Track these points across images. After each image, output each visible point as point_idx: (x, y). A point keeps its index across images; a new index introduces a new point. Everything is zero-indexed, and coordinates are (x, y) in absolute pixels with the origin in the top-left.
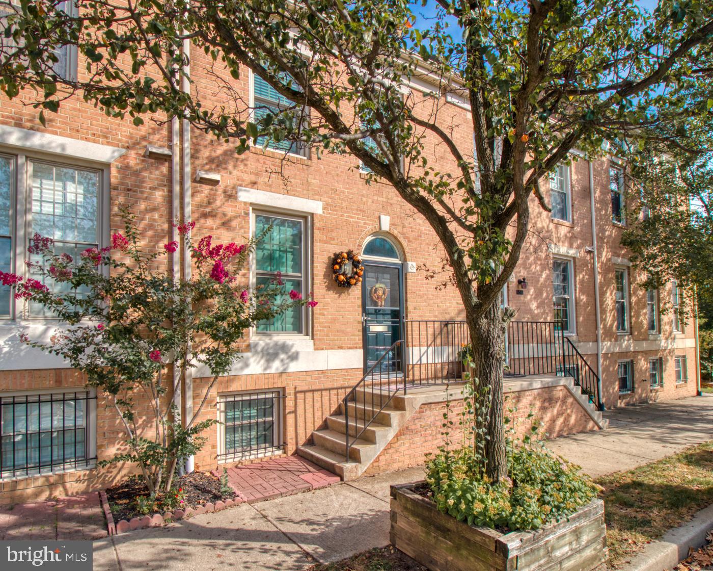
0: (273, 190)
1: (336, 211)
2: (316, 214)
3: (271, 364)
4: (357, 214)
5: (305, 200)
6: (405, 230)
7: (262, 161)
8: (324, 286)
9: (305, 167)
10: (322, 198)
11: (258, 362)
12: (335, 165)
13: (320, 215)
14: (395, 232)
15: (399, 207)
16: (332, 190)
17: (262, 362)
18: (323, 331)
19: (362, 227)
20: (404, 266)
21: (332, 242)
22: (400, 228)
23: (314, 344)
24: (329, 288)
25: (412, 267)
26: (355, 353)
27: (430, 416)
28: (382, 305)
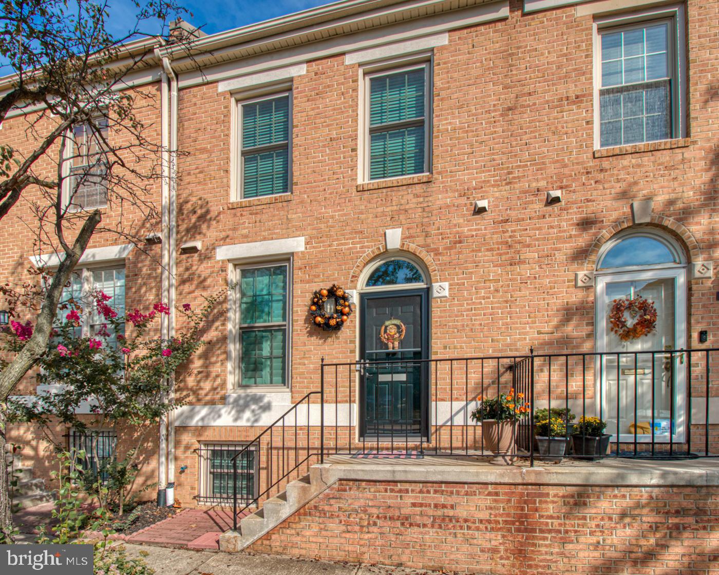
0: (249, 239)
1: (323, 242)
2: (297, 253)
3: (241, 415)
4: (350, 239)
5: (283, 241)
6: (429, 240)
7: (239, 214)
8: (305, 332)
9: (285, 204)
10: (305, 233)
11: (230, 413)
12: (321, 189)
13: (302, 252)
14: (412, 247)
15: (420, 210)
16: (317, 219)
17: (233, 412)
18: (303, 382)
19: (358, 252)
20: (428, 290)
21: (316, 280)
22: (420, 240)
23: (292, 397)
24: (311, 334)
25: (441, 289)
26: (343, 408)
27: (357, 498)
28: (394, 346)
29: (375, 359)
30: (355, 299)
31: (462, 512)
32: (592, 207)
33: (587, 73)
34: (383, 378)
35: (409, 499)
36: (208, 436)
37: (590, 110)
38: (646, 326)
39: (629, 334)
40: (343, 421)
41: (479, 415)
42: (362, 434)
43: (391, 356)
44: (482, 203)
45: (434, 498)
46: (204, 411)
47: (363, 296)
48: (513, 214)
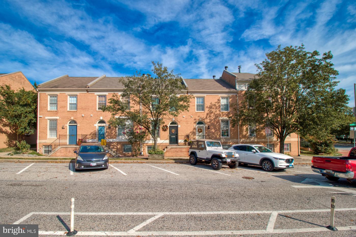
6: (178, 120)
14: (176, 120)
18: (162, 137)
23: (161, 139)
24: (163, 131)
25: (179, 126)
26: (167, 140)
27: (172, 150)
28: (173, 133)
29: (171, 134)
30: (169, 127)
31: (183, 151)
32: (196, 118)
33: (195, 103)
34: (172, 137)
35: (178, 150)
36: (148, 144)
37: (195, 107)
38: (201, 131)
39: (200, 132)
40: (168, 142)
41: (184, 141)
42: (170, 144)
43: (173, 134)
44: (184, 116)
45: (180, 149)
46: (148, 141)
47: (169, 126)
48: (187, 118)
